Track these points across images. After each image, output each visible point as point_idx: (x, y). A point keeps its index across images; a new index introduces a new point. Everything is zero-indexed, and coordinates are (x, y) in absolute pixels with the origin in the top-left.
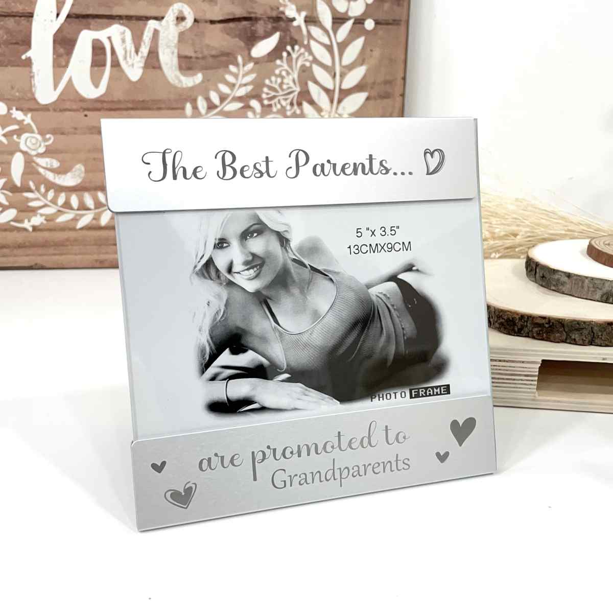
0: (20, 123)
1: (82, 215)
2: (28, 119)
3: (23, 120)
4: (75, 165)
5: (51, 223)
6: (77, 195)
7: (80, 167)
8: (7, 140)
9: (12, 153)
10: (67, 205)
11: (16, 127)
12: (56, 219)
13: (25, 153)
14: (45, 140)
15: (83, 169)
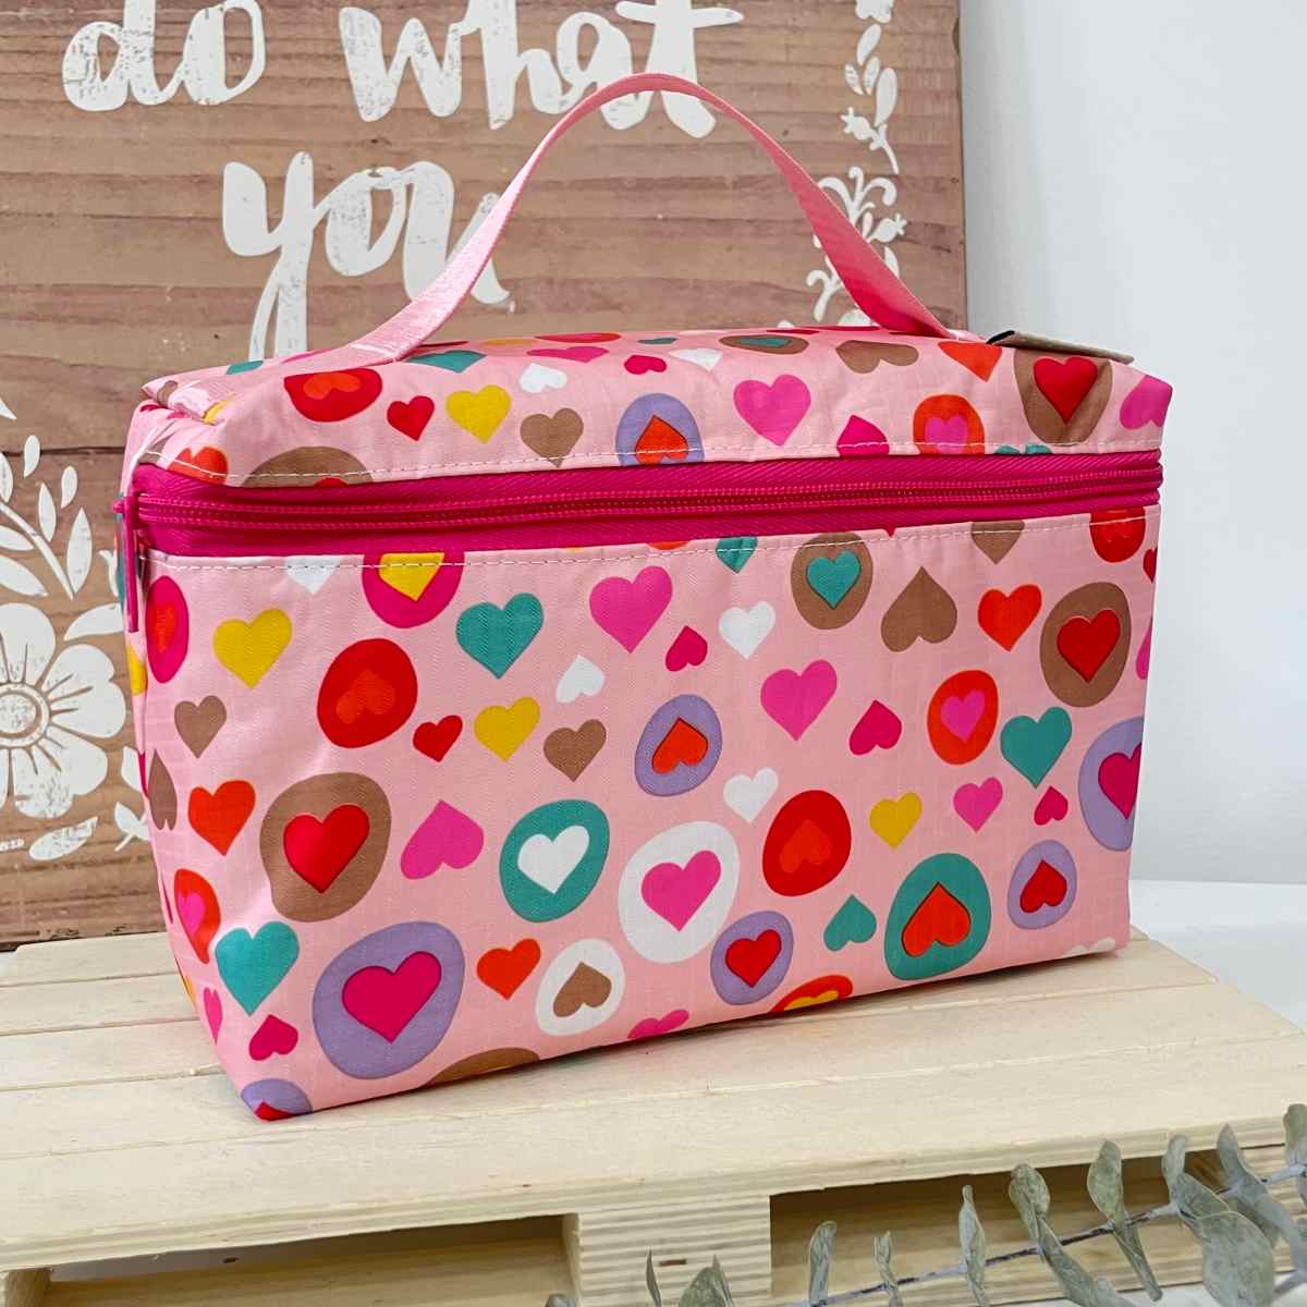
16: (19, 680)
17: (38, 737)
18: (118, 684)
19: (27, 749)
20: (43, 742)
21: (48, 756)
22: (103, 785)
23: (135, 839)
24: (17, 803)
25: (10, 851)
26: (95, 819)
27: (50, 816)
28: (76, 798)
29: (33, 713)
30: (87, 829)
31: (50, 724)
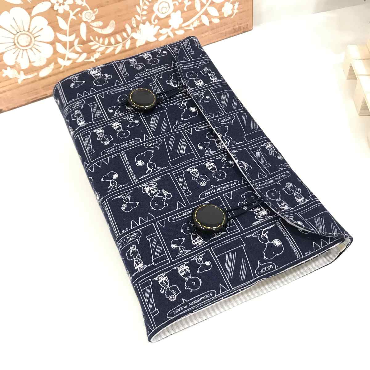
0: (80, 6)
1: (117, 46)
2: (84, 4)
3: (82, 4)
4: (110, 21)
5: (103, 55)
6: (113, 37)
7: (113, 23)
8: (76, 18)
9: (79, 24)
10: (110, 44)
11: (79, 9)
12: (105, 52)
13: (85, 22)
14: (94, 12)
15: (114, 22)
16: (23, 30)
17: (33, 45)
18: (50, 26)
19: (31, 49)
20: (35, 46)
21: (37, 49)
22: (54, 54)
23: (65, 66)
24: (32, 64)
25: (34, 76)
26: (53, 63)
27: (42, 65)
28: (47, 59)
29: (29, 38)
30: (52, 66)
31: (35, 41)
